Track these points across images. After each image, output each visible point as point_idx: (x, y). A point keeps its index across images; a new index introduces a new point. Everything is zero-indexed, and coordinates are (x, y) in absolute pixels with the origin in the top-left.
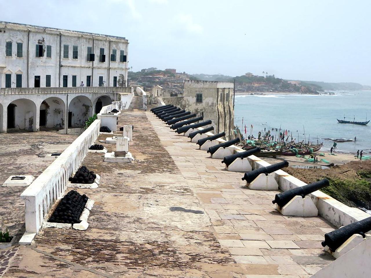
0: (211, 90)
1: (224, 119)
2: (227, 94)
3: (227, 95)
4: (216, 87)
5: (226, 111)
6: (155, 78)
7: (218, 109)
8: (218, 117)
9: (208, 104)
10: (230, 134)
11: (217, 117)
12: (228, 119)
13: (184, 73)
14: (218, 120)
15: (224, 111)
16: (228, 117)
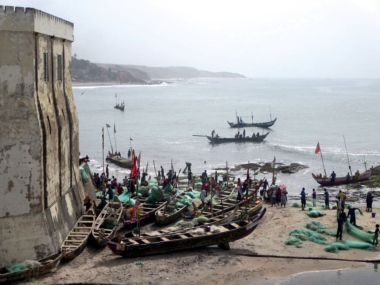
0: (13, 40)
1: (57, 139)
2: (59, 56)
3: (58, 60)
4: (29, 30)
5: (60, 113)
7: (39, 105)
8: (41, 134)
9: (5, 88)
10: (74, 183)
11: (38, 133)
12: (66, 138)
14: (42, 144)
15: (56, 111)
16: (65, 129)
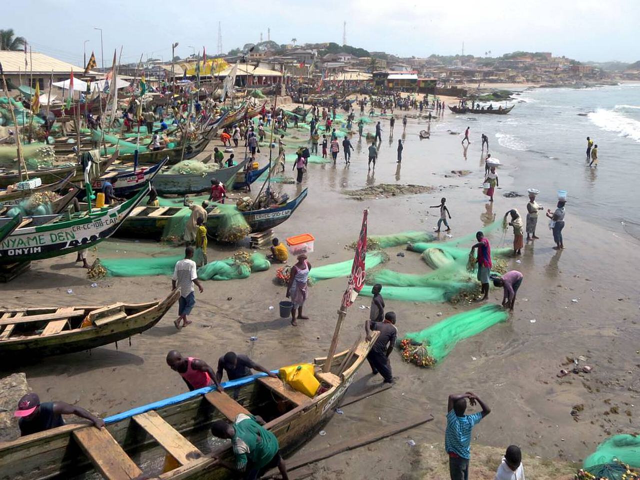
6: (517, 63)
13: (564, 57)
